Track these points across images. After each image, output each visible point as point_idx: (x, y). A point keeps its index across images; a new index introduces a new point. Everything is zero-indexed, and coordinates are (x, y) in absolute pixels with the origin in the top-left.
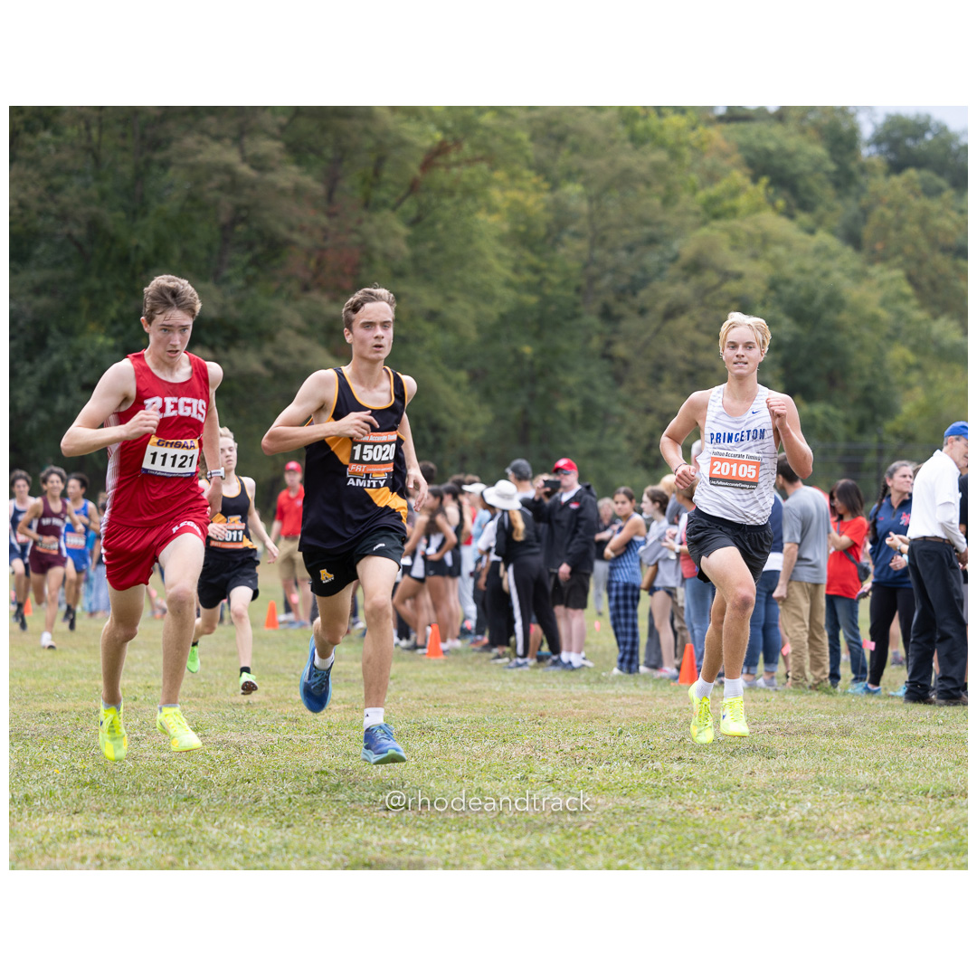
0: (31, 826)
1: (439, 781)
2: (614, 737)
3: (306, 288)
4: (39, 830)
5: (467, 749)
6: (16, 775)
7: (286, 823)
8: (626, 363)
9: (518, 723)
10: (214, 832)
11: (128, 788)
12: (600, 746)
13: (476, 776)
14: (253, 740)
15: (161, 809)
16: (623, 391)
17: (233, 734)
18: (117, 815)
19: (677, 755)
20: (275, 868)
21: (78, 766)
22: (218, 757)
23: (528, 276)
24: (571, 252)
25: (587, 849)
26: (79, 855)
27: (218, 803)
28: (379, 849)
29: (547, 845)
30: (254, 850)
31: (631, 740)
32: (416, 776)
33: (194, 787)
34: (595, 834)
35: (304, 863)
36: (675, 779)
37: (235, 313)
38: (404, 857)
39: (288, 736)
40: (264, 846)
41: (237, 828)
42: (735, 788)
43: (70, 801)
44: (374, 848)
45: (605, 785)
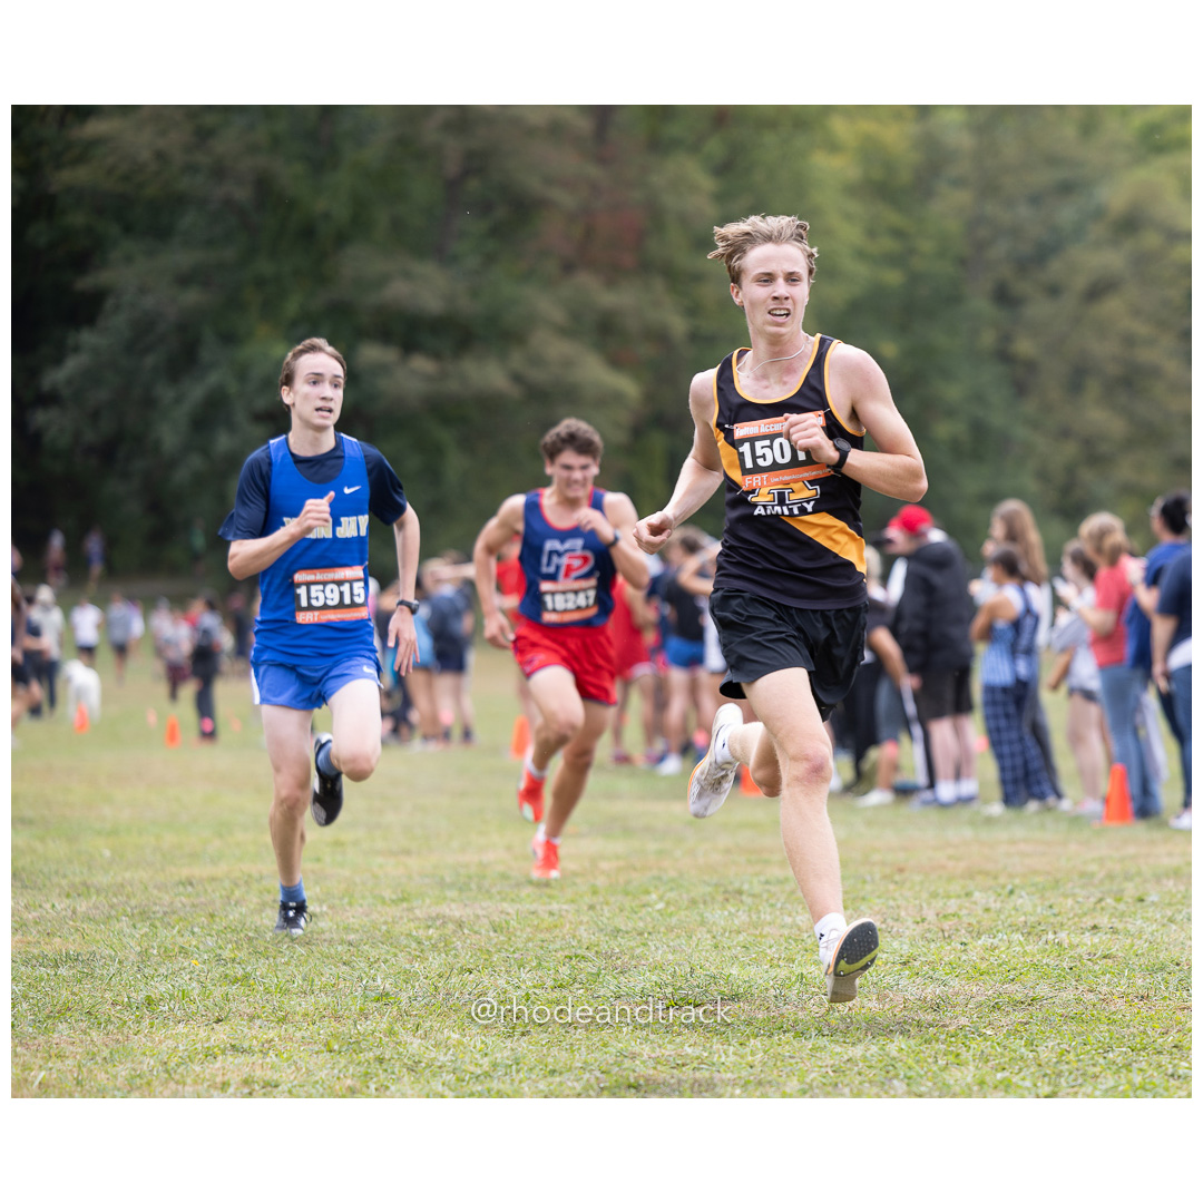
0: (153, 1041)
1: (743, 966)
2: (1002, 897)
3: (568, 268)
4: (164, 1047)
5: (788, 920)
6: (136, 969)
7: (519, 1030)
8: (1031, 366)
9: (865, 882)
10: (415, 1045)
11: (295, 985)
12: (980, 912)
13: (799, 957)
14: (480, 912)
15: (341, 1013)
16: (1029, 407)
17: (453, 906)
18: (278, 1022)
19: (1091, 924)
20: (500, 1095)
21: (226, 954)
22: (430, 939)
23: (888, 244)
24: (950, 207)
25: (951, 1058)
26: (219, 1079)
27: (423, 1003)
28: (651, 1063)
29: (894, 1053)
30: (472, 1068)
31: (1024, 901)
32: (711, 959)
33: (390, 981)
34: (965, 1036)
35: (542, 1086)
36: (1086, 957)
37: (467, 306)
38: (687, 1074)
39: (533, 907)
40: (486, 1062)
41: (449, 1038)
42: (1172, 967)
43: (210, 1005)
44: (644, 1062)
45: (983, 966)
